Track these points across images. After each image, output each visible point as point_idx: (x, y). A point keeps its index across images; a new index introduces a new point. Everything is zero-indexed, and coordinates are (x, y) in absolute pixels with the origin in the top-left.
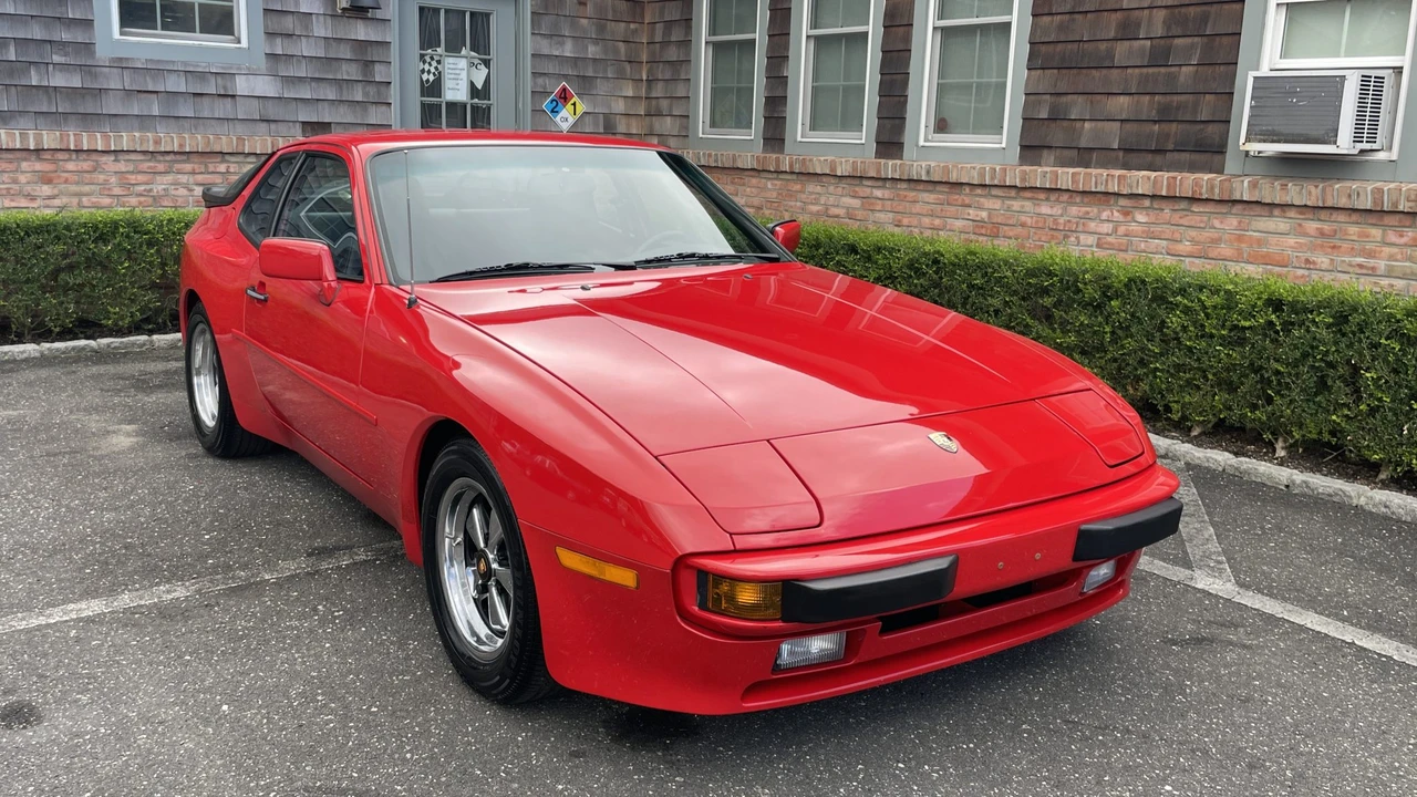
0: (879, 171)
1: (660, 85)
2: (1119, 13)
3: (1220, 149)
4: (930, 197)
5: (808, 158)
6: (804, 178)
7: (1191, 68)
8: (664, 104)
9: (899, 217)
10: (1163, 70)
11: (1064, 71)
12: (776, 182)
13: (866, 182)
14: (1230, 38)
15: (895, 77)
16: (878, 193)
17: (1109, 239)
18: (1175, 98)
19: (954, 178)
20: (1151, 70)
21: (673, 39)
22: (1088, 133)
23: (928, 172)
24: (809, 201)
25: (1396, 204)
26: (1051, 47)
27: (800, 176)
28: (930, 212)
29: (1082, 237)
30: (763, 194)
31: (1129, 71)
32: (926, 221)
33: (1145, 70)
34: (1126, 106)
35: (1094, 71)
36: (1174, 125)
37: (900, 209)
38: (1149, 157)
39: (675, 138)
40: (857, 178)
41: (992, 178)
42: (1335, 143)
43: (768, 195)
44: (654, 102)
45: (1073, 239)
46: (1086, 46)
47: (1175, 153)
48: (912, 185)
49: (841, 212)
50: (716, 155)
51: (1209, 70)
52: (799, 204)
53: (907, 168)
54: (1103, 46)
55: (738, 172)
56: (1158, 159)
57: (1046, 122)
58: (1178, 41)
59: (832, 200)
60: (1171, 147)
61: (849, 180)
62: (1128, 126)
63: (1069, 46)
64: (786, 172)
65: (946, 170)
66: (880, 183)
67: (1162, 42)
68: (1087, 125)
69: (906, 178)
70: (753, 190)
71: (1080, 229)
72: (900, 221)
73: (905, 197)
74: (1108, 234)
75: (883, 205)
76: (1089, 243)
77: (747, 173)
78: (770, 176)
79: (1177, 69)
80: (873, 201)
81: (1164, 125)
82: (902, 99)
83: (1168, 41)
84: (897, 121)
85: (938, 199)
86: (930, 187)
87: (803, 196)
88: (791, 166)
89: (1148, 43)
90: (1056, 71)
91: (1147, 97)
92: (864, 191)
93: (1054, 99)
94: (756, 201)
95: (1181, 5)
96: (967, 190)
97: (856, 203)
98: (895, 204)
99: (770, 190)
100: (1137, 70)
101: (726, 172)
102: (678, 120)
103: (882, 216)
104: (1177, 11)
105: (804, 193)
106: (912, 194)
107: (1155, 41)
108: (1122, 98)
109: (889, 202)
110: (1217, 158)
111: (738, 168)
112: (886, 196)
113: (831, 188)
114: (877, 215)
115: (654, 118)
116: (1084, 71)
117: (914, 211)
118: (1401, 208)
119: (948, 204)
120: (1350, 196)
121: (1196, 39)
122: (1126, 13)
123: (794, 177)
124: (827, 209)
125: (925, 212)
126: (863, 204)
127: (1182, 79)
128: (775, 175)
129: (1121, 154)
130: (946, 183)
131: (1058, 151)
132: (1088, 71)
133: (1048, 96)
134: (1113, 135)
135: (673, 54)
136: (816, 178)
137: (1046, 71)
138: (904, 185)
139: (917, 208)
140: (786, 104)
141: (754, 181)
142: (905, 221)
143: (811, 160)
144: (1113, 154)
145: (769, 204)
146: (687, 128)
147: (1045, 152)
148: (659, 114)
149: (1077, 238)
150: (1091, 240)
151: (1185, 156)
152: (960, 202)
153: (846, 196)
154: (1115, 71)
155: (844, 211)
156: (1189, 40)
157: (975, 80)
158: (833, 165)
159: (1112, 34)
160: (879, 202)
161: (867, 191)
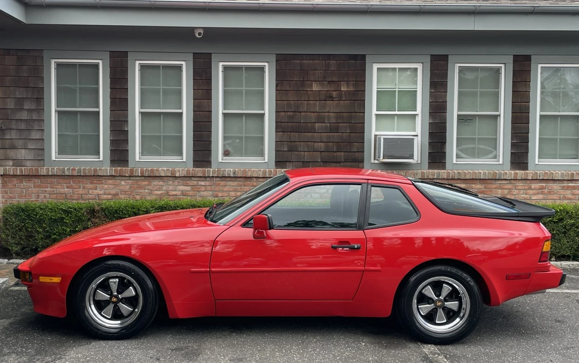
0: (204, 173)
1: (13, 132)
2: (315, 113)
3: (362, 161)
4: (235, 183)
5: (155, 169)
6: (150, 178)
7: (347, 134)
8: (19, 143)
9: (216, 193)
10: (336, 134)
11: (293, 133)
12: (129, 181)
13: (193, 179)
14: (361, 124)
15: (202, 133)
16: (203, 183)
17: (326, 195)
18: (342, 144)
19: (249, 175)
20: (331, 134)
21: (26, 107)
22: (307, 156)
23: (234, 173)
24: (155, 189)
25: (428, 176)
26: (286, 124)
27: (147, 178)
28: (234, 190)
29: (313, 195)
30: (117, 188)
31: (322, 134)
32: (233, 194)
33: (328, 134)
34: (322, 146)
35: (307, 134)
36: (343, 153)
37: (217, 189)
38: (334, 164)
39: (30, 161)
40: (188, 177)
41: (270, 174)
42: (413, 159)
43: (123, 188)
44: (8, 141)
45: (309, 196)
46: (302, 124)
47: (345, 163)
48: (223, 179)
49: (178, 193)
50: (80, 169)
51: (354, 134)
52: (146, 191)
53: (222, 172)
54: (310, 125)
55: (99, 177)
56: (338, 165)
57: (286, 152)
58: (340, 124)
59: (171, 188)
60: (343, 161)
61: (182, 179)
62: (323, 154)
63: (294, 124)
64: (138, 176)
65: (244, 171)
66: (203, 179)
67: (335, 124)
68: (305, 153)
69: (221, 176)
70: (110, 186)
71: (312, 192)
72: (216, 195)
73: (219, 184)
74: (324, 193)
75: (205, 188)
76: (317, 197)
77: (104, 178)
78: (124, 178)
79: (341, 134)
80: (199, 187)
81: (338, 153)
82: (208, 142)
83: (337, 124)
84: (207, 152)
85: (239, 184)
86: (233, 179)
87: (150, 187)
88: (142, 172)
89: (329, 124)
90: (289, 133)
91: (330, 144)
92: (190, 183)
93: (289, 143)
94: (113, 192)
95: (341, 112)
96: (255, 179)
97: (188, 188)
98: (213, 187)
99: (123, 185)
100: (325, 134)
101: (85, 177)
102: (32, 152)
103: (205, 193)
104: (339, 114)
105: (150, 185)
106: (223, 183)
107: (331, 124)
108: (320, 143)
109: (210, 187)
110: (360, 164)
111: (98, 175)
112: (207, 185)
113: (171, 182)
114: (203, 193)
115: (8, 150)
116: (302, 133)
117: (225, 190)
118: (430, 177)
119: (244, 186)
120: (414, 175)
121: (348, 124)
122: (318, 113)
123: (143, 178)
124: (168, 192)
125: (231, 190)
126: (192, 189)
127: (344, 137)
128: (128, 178)
129: (322, 163)
130: (244, 177)
131: (294, 163)
132: (304, 133)
133: (287, 142)
134: (318, 157)
135: (24, 115)
136: (159, 178)
137: (285, 133)
138: (218, 179)
139: (226, 188)
140: (128, 143)
141: (110, 181)
142: (220, 194)
143: (157, 170)
144: (319, 164)
145: (123, 193)
146: (43, 155)
147: (288, 163)
148: (13, 147)
149: (311, 195)
150: (317, 196)
151: (348, 164)
152: (251, 184)
153: (181, 185)
154: (316, 134)
155: (180, 192)
156: (345, 124)
157: (244, 135)
158: (173, 172)
159: (313, 121)
160: (204, 187)
161: (195, 183)
